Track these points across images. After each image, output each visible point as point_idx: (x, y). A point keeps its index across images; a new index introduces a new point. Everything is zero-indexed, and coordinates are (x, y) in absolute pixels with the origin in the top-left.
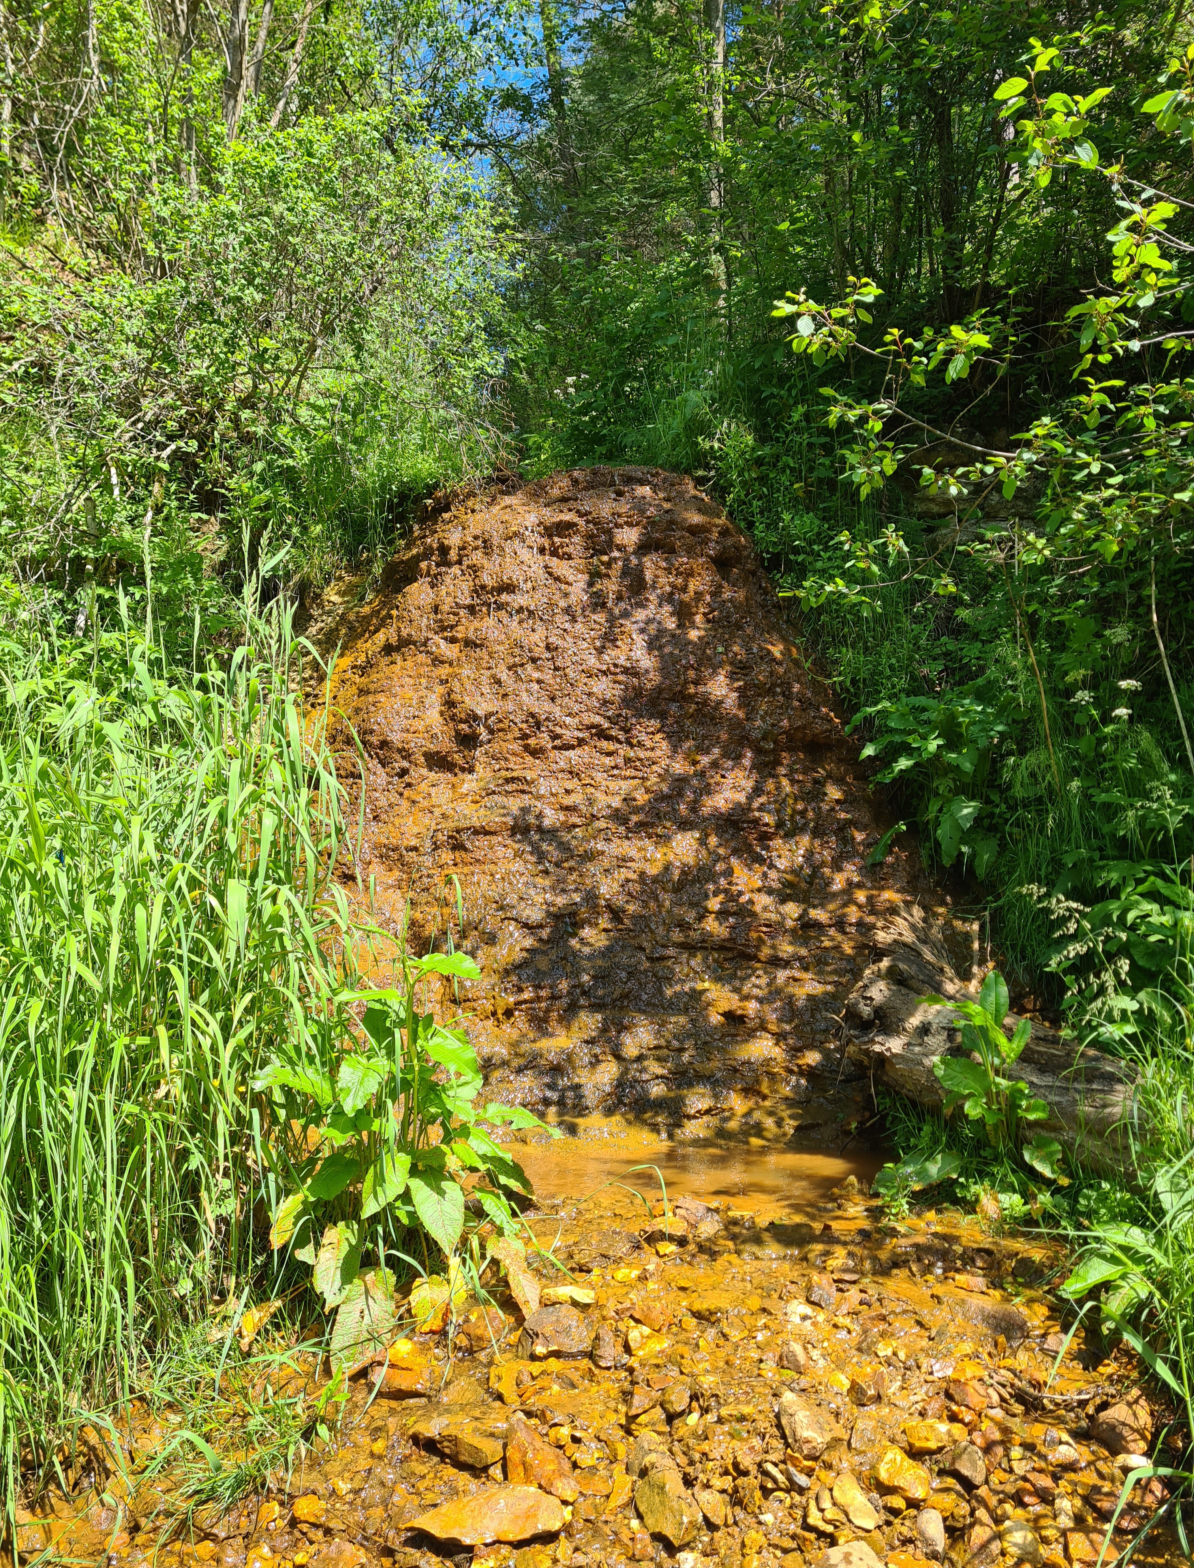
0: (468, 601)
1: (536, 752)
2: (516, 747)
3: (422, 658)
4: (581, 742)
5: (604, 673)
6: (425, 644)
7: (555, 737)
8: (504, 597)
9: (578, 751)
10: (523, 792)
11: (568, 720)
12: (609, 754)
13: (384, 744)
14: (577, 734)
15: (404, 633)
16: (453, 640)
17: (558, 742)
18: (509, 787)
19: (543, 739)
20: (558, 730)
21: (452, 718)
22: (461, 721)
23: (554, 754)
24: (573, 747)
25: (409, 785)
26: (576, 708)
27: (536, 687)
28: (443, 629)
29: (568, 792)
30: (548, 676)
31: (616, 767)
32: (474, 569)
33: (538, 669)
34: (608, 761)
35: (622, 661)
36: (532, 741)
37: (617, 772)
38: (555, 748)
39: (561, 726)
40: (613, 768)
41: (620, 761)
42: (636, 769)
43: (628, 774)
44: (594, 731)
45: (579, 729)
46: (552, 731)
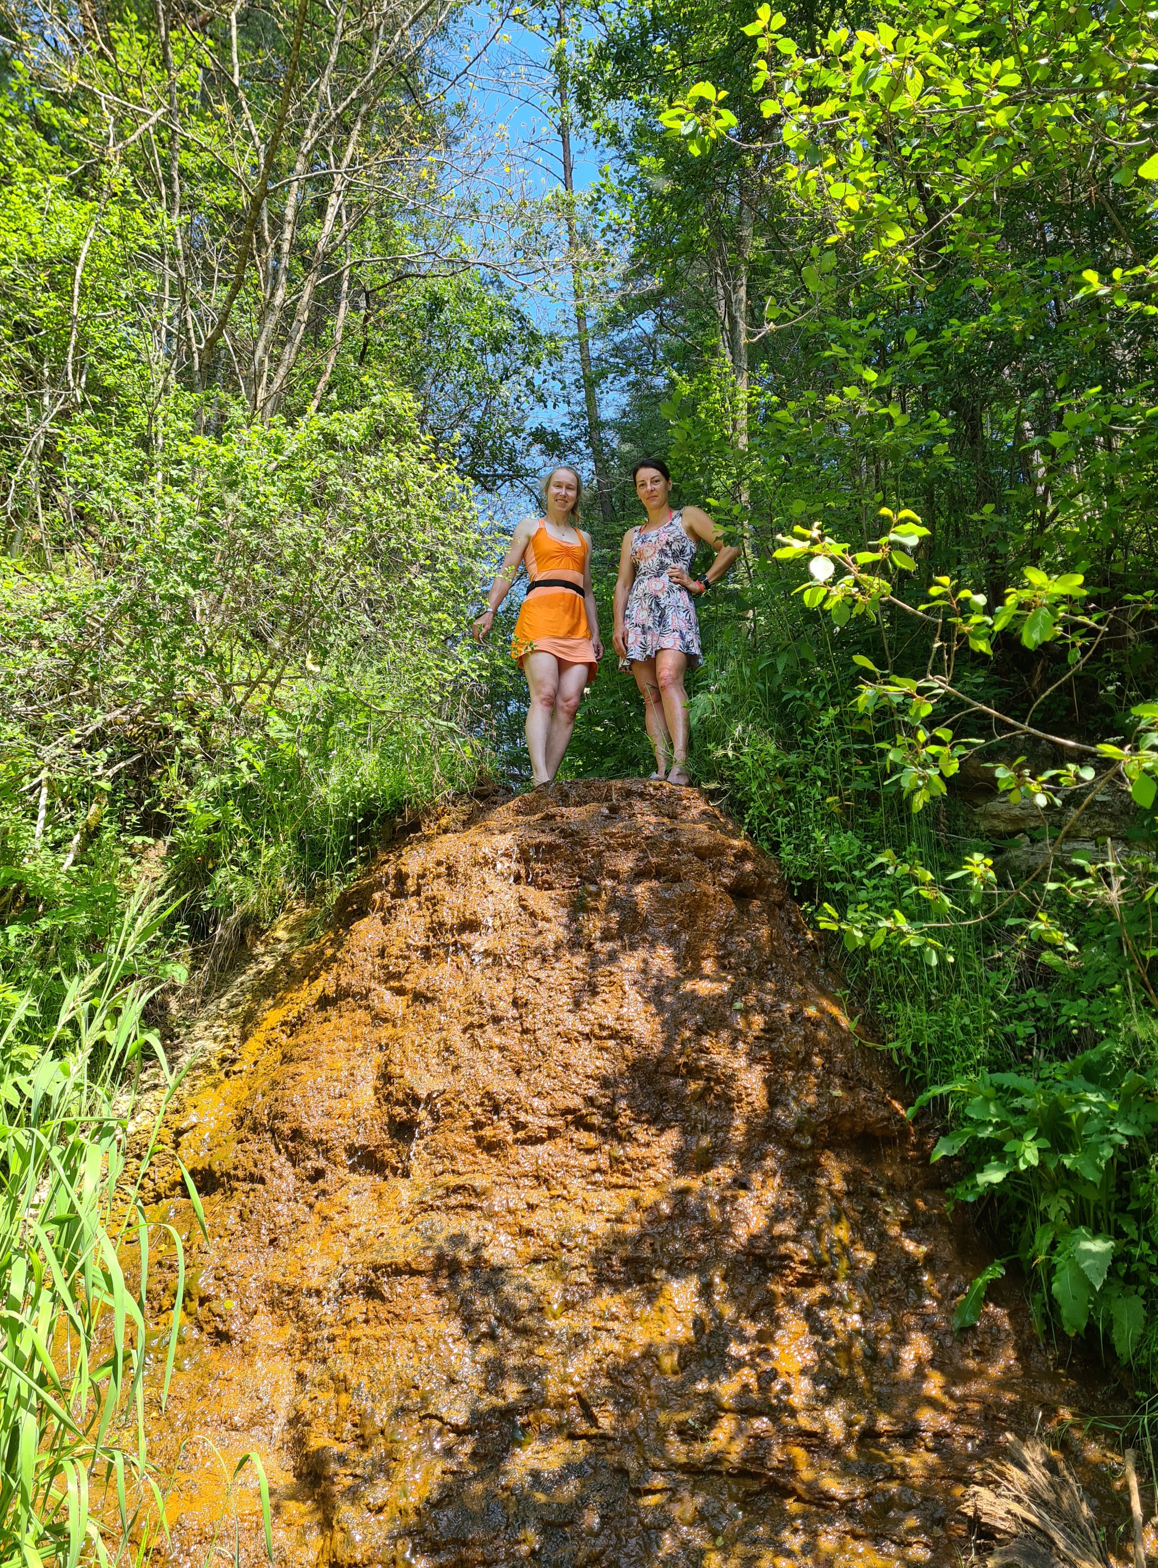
0: (423, 942)
1: (491, 1147)
2: (467, 1140)
3: (361, 1014)
4: (552, 1133)
5: (587, 1037)
6: (366, 997)
7: (518, 1126)
8: (466, 938)
9: (548, 1146)
10: (471, 1207)
11: (536, 1102)
12: (589, 1151)
13: (297, 1134)
15: (343, 982)
16: (400, 992)
17: (521, 1134)
18: (453, 1201)
19: (502, 1129)
20: (523, 1117)
21: (388, 1098)
22: (398, 1103)
23: (515, 1151)
24: (540, 1141)
25: (324, 1192)
26: (548, 1084)
27: (496, 1055)
28: (391, 976)
29: (531, 1207)
30: (512, 1041)
31: (599, 1170)
32: (434, 901)
33: (502, 1032)
34: (587, 1161)
35: (610, 1021)
36: (487, 1132)
37: (598, 1177)
38: (516, 1141)
39: (526, 1111)
40: (594, 1172)
41: (604, 1162)
42: (625, 1173)
43: (614, 1180)
44: (570, 1117)
45: (549, 1115)
46: (515, 1118)
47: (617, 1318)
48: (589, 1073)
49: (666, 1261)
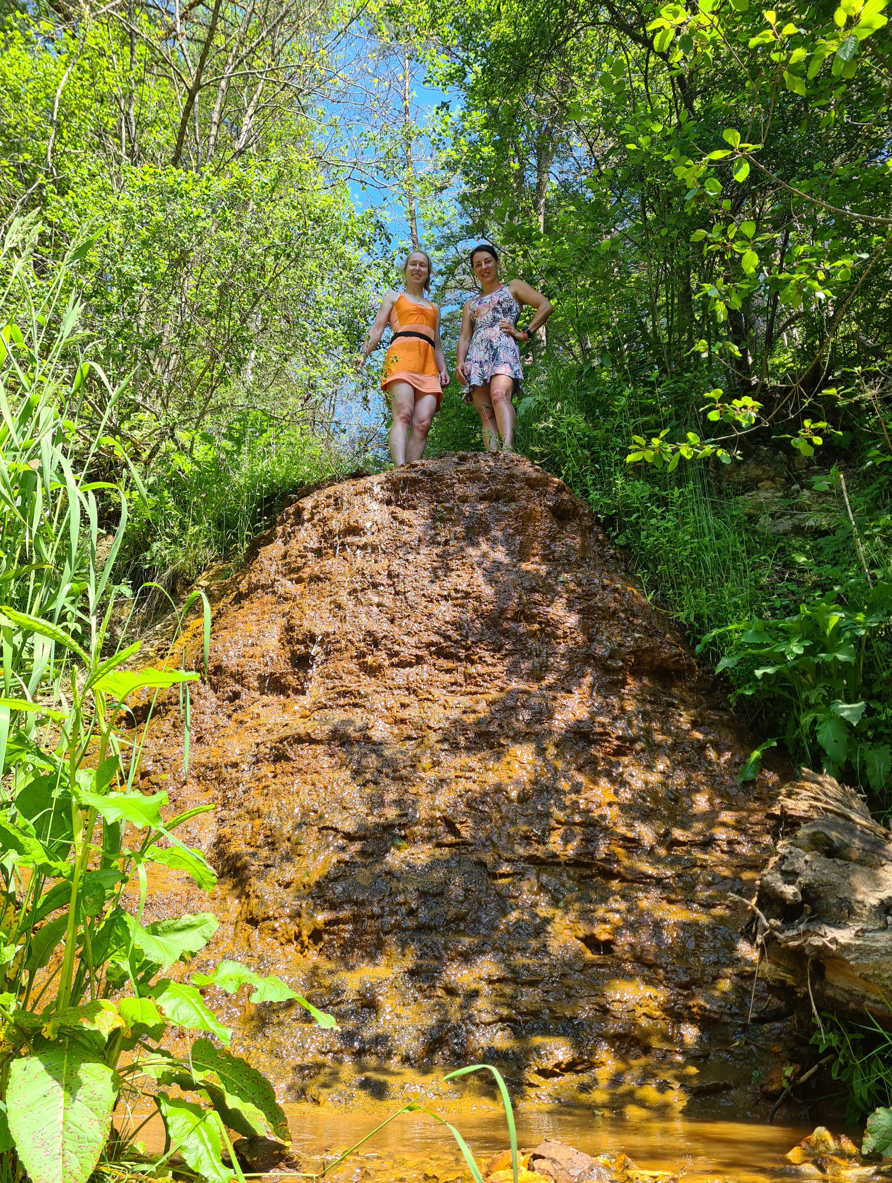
5: (445, 598)
7: (393, 654)
11: (406, 639)
14: (415, 651)
17: (395, 660)
19: (382, 658)
24: (410, 665)
29: (403, 706)
30: (387, 601)
35: (463, 587)
36: (369, 659)
37: (454, 688)
38: (392, 665)
39: (399, 644)
40: (452, 684)
41: (461, 679)
42: (476, 685)
43: (468, 690)
44: (433, 649)
45: (417, 647)
46: (389, 649)
47: (474, 770)
48: (447, 619)
49: (511, 734)
